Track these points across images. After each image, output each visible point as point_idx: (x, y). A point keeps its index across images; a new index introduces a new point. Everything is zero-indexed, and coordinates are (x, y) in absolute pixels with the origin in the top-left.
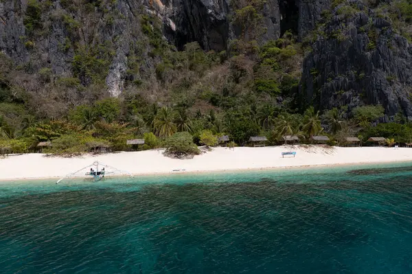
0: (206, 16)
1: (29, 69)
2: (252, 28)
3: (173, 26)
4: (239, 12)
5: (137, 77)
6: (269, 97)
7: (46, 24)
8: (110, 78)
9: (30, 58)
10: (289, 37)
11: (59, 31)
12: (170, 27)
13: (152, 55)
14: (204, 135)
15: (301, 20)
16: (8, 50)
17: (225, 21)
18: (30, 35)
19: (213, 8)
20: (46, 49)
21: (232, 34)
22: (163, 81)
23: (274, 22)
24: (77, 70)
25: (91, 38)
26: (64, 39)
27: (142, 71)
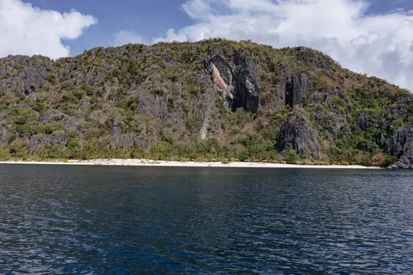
0: (247, 93)
1: (169, 126)
2: (270, 102)
3: (232, 96)
4: (264, 94)
5: (213, 129)
6: (269, 141)
7: (175, 106)
8: (202, 130)
9: (169, 121)
10: (288, 108)
11: (180, 109)
12: (230, 97)
13: (220, 118)
14: (232, 158)
15: (294, 100)
16: (161, 118)
17: (257, 97)
18: (169, 111)
19: (252, 90)
20: (176, 116)
21: (260, 105)
22: (225, 130)
23: (282, 98)
24: (188, 126)
25: (193, 111)
26: (183, 112)
27: (215, 126)
